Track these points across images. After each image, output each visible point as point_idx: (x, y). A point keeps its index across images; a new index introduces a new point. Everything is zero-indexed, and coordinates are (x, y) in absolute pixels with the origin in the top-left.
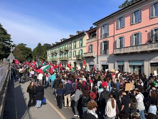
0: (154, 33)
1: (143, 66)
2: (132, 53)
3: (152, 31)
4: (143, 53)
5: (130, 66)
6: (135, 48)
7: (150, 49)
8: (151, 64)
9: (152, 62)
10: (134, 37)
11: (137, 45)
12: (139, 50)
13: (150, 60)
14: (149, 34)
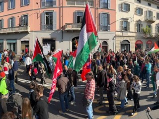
0: (23, 18)
1: (16, 43)
2: (9, 34)
3: (22, 17)
4: (16, 33)
5: (8, 43)
6: (11, 29)
7: (20, 31)
8: (22, 41)
9: (22, 40)
10: (10, 20)
11: (12, 27)
12: (14, 31)
13: (21, 39)
14: (20, 18)
